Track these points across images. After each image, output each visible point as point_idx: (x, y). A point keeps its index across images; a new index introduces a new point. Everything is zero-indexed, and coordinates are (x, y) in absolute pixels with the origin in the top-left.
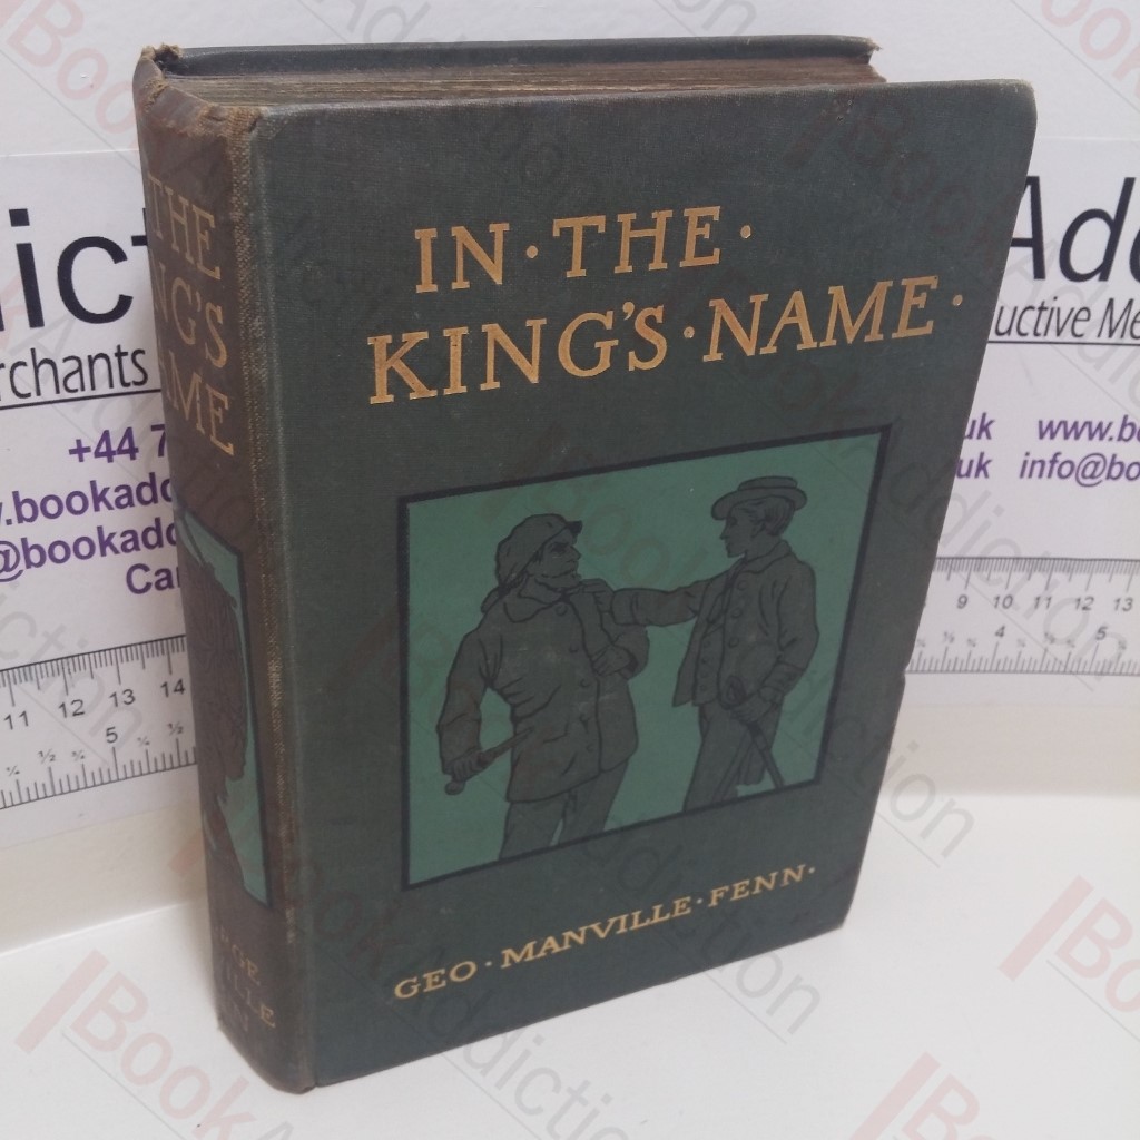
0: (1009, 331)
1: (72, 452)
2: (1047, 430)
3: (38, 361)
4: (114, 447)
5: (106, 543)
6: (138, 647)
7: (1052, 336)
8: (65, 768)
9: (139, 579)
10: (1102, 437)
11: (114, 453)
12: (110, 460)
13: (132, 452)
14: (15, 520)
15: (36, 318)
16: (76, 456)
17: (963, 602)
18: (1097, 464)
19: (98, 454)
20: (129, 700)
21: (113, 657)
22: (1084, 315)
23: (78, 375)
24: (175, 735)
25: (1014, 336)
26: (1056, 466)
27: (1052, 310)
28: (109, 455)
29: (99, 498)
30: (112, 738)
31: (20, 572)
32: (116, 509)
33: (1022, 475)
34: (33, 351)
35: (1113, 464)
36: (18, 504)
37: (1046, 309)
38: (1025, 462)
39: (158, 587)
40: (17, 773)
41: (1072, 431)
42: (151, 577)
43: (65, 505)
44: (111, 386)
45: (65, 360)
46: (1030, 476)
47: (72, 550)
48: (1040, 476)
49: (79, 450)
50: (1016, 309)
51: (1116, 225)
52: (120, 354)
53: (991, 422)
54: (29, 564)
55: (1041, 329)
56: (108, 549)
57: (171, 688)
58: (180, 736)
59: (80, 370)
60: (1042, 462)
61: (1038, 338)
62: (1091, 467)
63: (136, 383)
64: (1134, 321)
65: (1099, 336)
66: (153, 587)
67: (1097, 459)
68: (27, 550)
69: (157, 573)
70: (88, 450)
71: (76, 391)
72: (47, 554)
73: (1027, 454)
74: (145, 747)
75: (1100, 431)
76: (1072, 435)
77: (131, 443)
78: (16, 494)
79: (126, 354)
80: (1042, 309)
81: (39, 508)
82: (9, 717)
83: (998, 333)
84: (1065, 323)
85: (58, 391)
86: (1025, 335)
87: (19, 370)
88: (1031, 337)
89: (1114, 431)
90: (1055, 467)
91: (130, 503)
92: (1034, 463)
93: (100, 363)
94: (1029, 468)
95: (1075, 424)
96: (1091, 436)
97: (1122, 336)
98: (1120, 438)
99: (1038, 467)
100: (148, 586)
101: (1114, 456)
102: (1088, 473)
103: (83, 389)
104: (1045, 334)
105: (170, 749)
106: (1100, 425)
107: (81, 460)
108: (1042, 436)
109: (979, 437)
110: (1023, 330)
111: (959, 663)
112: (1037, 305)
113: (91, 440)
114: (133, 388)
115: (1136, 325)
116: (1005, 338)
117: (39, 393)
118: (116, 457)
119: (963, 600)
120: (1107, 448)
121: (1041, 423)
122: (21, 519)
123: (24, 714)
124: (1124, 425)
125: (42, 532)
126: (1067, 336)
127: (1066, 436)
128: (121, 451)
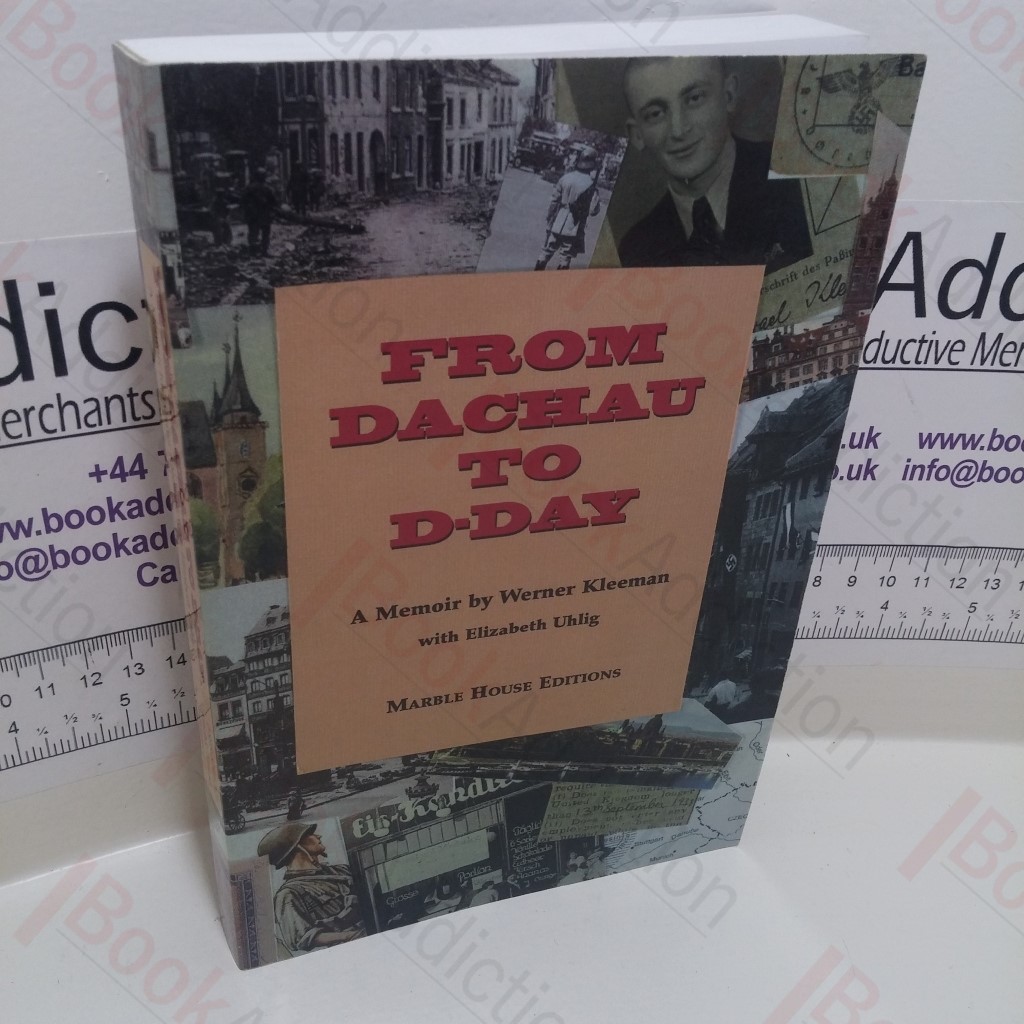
0: (893, 360)
1: (91, 475)
2: (926, 441)
3: (63, 403)
4: (127, 469)
5: (120, 546)
6: (148, 629)
7: (931, 363)
8: (86, 727)
9: (148, 574)
10: (973, 448)
11: (127, 474)
12: (124, 480)
13: (142, 473)
14: (43, 531)
15: (61, 368)
16: (95, 478)
17: (852, 581)
18: (970, 469)
19: (113, 476)
20: (140, 671)
21: (126, 637)
22: (959, 346)
23: (96, 413)
24: (179, 698)
25: (898, 363)
26: (934, 470)
27: (932, 341)
28: (123, 476)
29: (114, 511)
30: (125, 702)
31: (49, 572)
32: (129, 519)
33: (904, 478)
34: (58, 396)
35: (983, 469)
36: (46, 518)
37: (926, 341)
38: (907, 466)
39: (164, 580)
40: (46, 732)
41: (949, 442)
42: (158, 573)
43: (85, 517)
44: (125, 420)
45: (86, 401)
46: (911, 478)
47: (91, 553)
48: (920, 478)
49: (98, 474)
50: (900, 341)
51: (988, 272)
52: (131, 395)
53: (878, 434)
54: (55, 566)
55: (922, 358)
56: (122, 552)
57: (175, 661)
58: (183, 699)
59: (98, 408)
60: (922, 467)
61: (919, 366)
62: (965, 471)
63: (145, 418)
64: (1003, 351)
65: (972, 364)
66: (160, 580)
67: (970, 464)
68: (54, 555)
69: (163, 569)
70: (105, 472)
71: (95, 425)
72: (70, 558)
73: (909, 460)
74: (153, 708)
75: (972, 442)
76: (948, 445)
77: (141, 466)
78: (44, 511)
79: (137, 394)
80: (923, 341)
81: (64, 521)
82: (39, 688)
83: (884, 361)
84: (943, 353)
85: (79, 427)
86: (908, 362)
87: (47, 411)
88: (913, 365)
89: (985, 442)
90: (932, 470)
91: (141, 514)
92: (915, 467)
93: (115, 403)
94: (910, 472)
95: (951, 435)
96: (965, 447)
97: (992, 364)
98: (990, 447)
99: (918, 471)
100: (155, 580)
101: (985, 462)
102: (962, 476)
103: (100, 424)
104: (925, 363)
105: (173, 709)
106: (973, 436)
107: (99, 480)
108: (922, 446)
109: (867, 447)
110: (906, 359)
111: (849, 631)
112: (919, 338)
113: (108, 465)
114: (142, 422)
115: (1005, 354)
116: (890, 365)
117: (63, 429)
118: (127, 478)
119: (852, 579)
120: (978, 456)
121: (921, 435)
122: (49, 530)
123: (52, 685)
124: (993, 438)
125: (66, 540)
126: (944, 363)
127: (943, 446)
128: (132, 473)
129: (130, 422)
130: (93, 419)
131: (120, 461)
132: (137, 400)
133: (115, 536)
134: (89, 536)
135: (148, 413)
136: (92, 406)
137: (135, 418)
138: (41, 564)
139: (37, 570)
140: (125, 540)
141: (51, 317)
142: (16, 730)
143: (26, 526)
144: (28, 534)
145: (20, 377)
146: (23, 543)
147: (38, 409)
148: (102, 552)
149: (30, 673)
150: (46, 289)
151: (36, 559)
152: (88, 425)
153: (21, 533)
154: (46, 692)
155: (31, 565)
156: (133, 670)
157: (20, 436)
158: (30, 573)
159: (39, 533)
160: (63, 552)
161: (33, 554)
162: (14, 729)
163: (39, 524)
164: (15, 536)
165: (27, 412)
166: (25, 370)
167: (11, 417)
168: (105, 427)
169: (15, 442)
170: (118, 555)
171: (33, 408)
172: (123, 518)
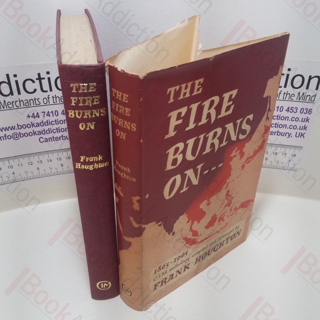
129: (35, 105)
130: (27, 104)
131: (33, 114)
132: (36, 100)
133: (33, 131)
134: (28, 130)
135: (39, 103)
136: (27, 101)
137: (36, 105)
138: (17, 136)
139: (17, 137)
140: (36, 132)
141: (17, 82)
142: (14, 174)
143: (14, 127)
144: (14, 129)
145: (11, 95)
146: (13, 131)
147: (15, 102)
148: (31, 134)
149: (16, 160)
150: (15, 76)
151: (16, 135)
152: (26, 106)
153: (13, 129)
154: (20, 165)
155: (15, 136)
156: (40, 162)
157: (11, 107)
158: (15, 138)
159: (17, 129)
160: (22, 134)
161: (16, 134)
162: (14, 173)
163: (16, 127)
164: (12, 130)
165: (12, 102)
166: (12, 93)
167: (9, 103)
168: (30, 106)
169: (10, 109)
170: (34, 135)
171: (14, 102)
172: (35, 127)
